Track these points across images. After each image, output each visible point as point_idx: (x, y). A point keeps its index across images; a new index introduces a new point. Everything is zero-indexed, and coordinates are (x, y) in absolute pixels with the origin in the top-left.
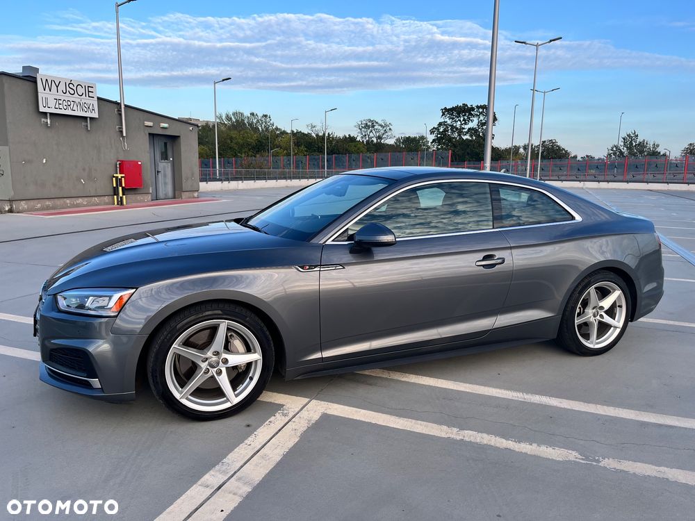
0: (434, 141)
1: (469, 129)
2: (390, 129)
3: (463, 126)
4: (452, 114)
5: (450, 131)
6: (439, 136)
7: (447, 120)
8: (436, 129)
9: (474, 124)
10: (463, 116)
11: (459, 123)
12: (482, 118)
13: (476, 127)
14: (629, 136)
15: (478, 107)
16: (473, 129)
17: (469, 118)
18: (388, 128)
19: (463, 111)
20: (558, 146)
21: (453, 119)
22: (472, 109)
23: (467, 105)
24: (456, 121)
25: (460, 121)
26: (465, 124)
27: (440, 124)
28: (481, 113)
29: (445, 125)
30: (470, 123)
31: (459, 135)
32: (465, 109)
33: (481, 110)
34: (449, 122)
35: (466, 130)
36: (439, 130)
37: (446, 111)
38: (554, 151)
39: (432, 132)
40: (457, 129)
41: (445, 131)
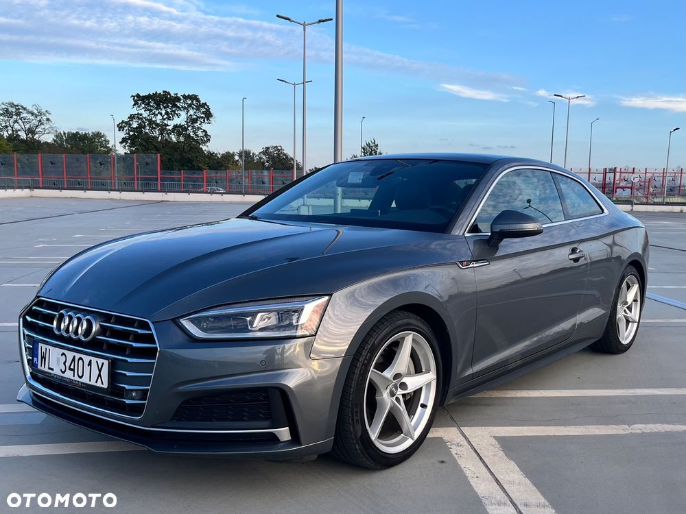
0: (124, 140)
1: (175, 126)
2: (48, 120)
3: (166, 122)
4: (148, 104)
5: (148, 128)
6: (131, 133)
7: (142, 111)
8: (126, 123)
9: (181, 119)
10: (165, 107)
11: (159, 117)
12: (191, 112)
13: (183, 123)
14: (368, 145)
15: (184, 97)
16: (181, 126)
17: (174, 111)
18: (44, 118)
19: (164, 100)
20: (285, 155)
21: (151, 111)
22: (178, 99)
23: (169, 93)
24: (155, 115)
25: (161, 114)
26: (169, 118)
27: (132, 117)
28: (190, 105)
29: (139, 119)
30: (176, 118)
31: (161, 134)
32: (167, 98)
33: (189, 102)
34: (145, 114)
35: (170, 128)
36: (130, 125)
37: (139, 99)
38: (280, 160)
39: (120, 127)
40: (158, 125)
41: (140, 127)
